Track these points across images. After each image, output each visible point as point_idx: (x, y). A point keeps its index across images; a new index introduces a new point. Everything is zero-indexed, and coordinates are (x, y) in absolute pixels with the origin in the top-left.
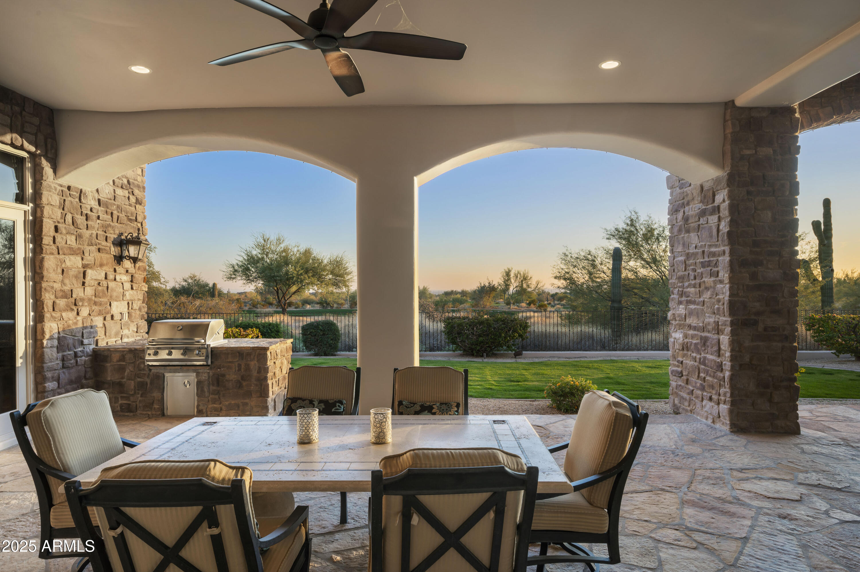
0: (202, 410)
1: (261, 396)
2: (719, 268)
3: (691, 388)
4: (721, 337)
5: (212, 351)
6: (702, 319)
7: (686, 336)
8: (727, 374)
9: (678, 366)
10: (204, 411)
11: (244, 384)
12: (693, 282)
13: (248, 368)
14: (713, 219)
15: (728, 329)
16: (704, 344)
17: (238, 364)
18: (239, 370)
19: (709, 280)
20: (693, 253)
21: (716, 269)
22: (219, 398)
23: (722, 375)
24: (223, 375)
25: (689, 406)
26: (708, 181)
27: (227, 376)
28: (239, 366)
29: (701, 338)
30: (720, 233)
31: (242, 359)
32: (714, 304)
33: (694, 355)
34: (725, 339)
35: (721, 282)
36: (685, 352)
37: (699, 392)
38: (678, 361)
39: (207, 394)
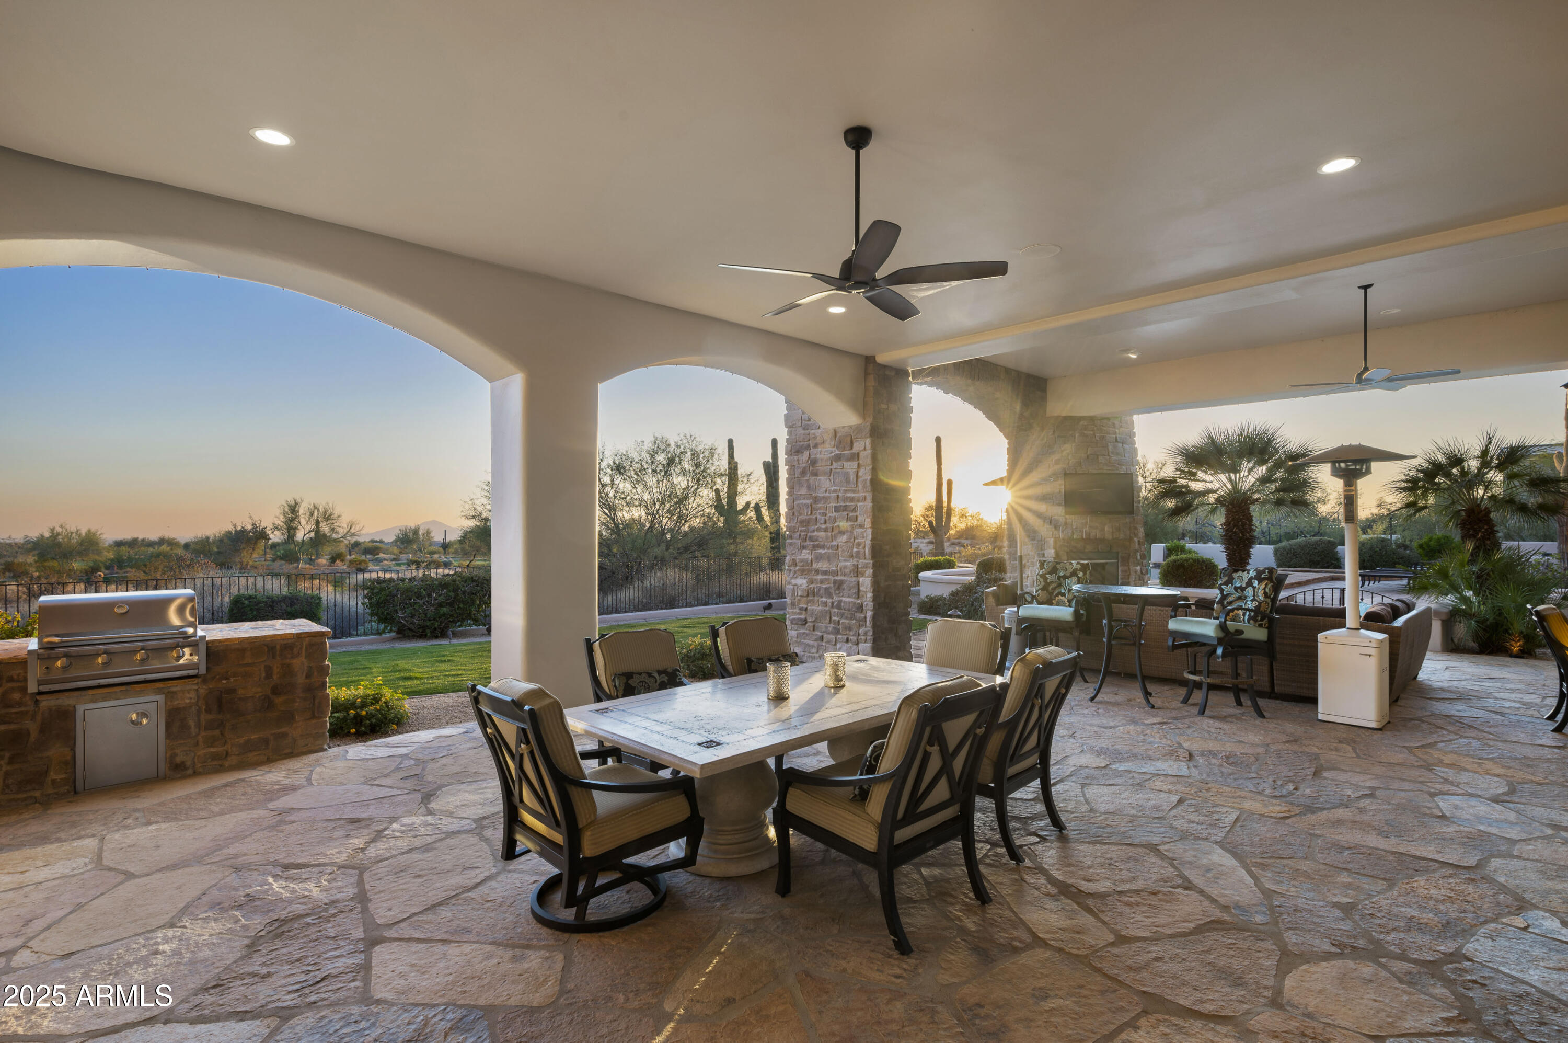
0: (183, 763)
1: (313, 717)
2: (858, 513)
3: (820, 634)
4: (861, 580)
5: (208, 648)
6: (835, 563)
7: (811, 582)
8: (869, 614)
9: (800, 614)
10: (188, 763)
11: (278, 700)
12: (824, 526)
13: (288, 671)
14: (851, 466)
15: (870, 571)
16: (839, 588)
17: (265, 666)
18: (269, 675)
19: (844, 525)
20: (824, 497)
21: (854, 514)
22: (222, 734)
23: (862, 615)
24: (232, 691)
25: (817, 652)
26: (843, 427)
27: (241, 692)
28: (269, 670)
29: (835, 582)
30: (860, 480)
31: (274, 657)
32: (852, 548)
33: (824, 599)
34: (866, 582)
35: (861, 526)
36: (810, 598)
37: (832, 637)
38: (801, 609)
39: (194, 731)
